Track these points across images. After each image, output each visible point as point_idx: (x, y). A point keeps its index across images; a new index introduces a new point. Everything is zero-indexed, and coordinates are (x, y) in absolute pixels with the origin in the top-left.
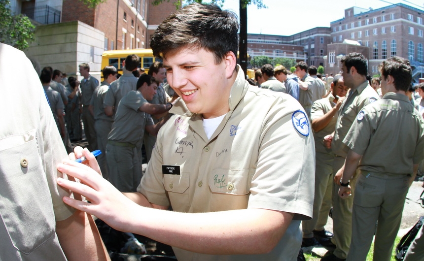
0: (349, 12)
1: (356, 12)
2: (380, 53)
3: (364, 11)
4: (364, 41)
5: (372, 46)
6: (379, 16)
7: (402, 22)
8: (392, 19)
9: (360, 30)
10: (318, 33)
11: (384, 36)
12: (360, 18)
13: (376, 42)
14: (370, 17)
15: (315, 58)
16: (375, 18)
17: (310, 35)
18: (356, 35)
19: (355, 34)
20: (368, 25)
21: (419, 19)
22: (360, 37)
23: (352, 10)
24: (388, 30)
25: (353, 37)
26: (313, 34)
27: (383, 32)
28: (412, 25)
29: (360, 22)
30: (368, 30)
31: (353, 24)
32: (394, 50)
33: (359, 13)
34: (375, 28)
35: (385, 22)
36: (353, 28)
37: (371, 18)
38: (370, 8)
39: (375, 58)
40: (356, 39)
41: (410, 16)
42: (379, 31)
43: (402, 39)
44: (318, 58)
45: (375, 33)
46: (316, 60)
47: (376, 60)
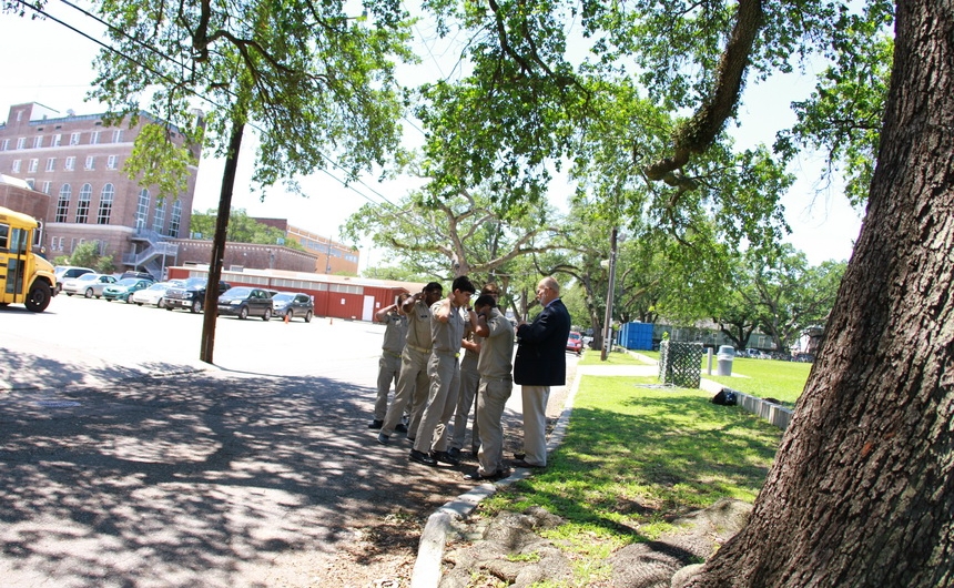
0: (20, 113)
1: (36, 115)
2: (73, 210)
3: (51, 116)
4: (39, 181)
5: (57, 193)
6: (85, 131)
8: (114, 141)
9: (35, 156)
11: (89, 175)
12: (41, 129)
13: (66, 186)
14: (66, 130)
16: (76, 134)
18: (25, 165)
19: (22, 164)
20: (56, 148)
22: (34, 171)
23: (27, 108)
24: (100, 162)
25: (16, 170)
27: (89, 166)
29: (40, 138)
30: (52, 159)
31: (22, 140)
32: (106, 206)
33: (41, 118)
34: (72, 155)
35: (96, 146)
36: (20, 150)
37: (66, 133)
38: (70, 111)
39: (61, 220)
40: (22, 175)
42: (80, 162)
45: (70, 167)
47: (62, 225)
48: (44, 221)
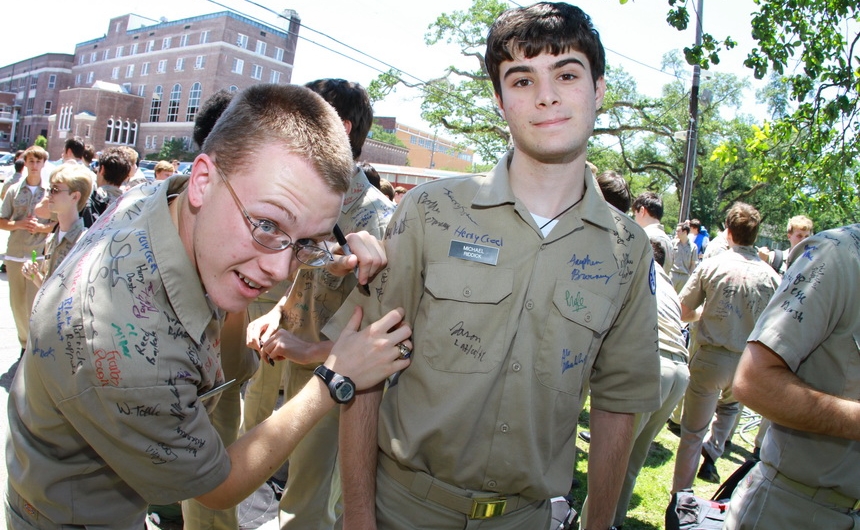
0: (118, 24)
1: (133, 25)
2: (165, 110)
3: (148, 24)
4: (135, 85)
5: (151, 95)
6: (176, 35)
7: (222, 49)
8: (202, 42)
10: (48, 66)
11: (180, 76)
12: (136, 38)
13: (159, 88)
14: (159, 35)
15: (34, 119)
16: (168, 39)
17: (32, 69)
18: (123, 71)
19: (120, 70)
20: (150, 53)
21: (260, 44)
22: (130, 76)
23: (124, 20)
24: (189, 63)
25: (115, 76)
26: (36, 68)
27: (179, 68)
28: (242, 56)
29: (136, 45)
30: (147, 64)
31: (120, 49)
32: (194, 104)
33: (139, 27)
34: (164, 59)
35: (186, 48)
36: (119, 58)
37: (158, 38)
38: (163, 18)
39: (154, 119)
40: (120, 82)
41: (242, 38)
42: (171, 65)
43: (216, 81)
44: (39, 120)
45: (162, 70)
46: (35, 123)
47: (155, 124)
48: (139, 122)
